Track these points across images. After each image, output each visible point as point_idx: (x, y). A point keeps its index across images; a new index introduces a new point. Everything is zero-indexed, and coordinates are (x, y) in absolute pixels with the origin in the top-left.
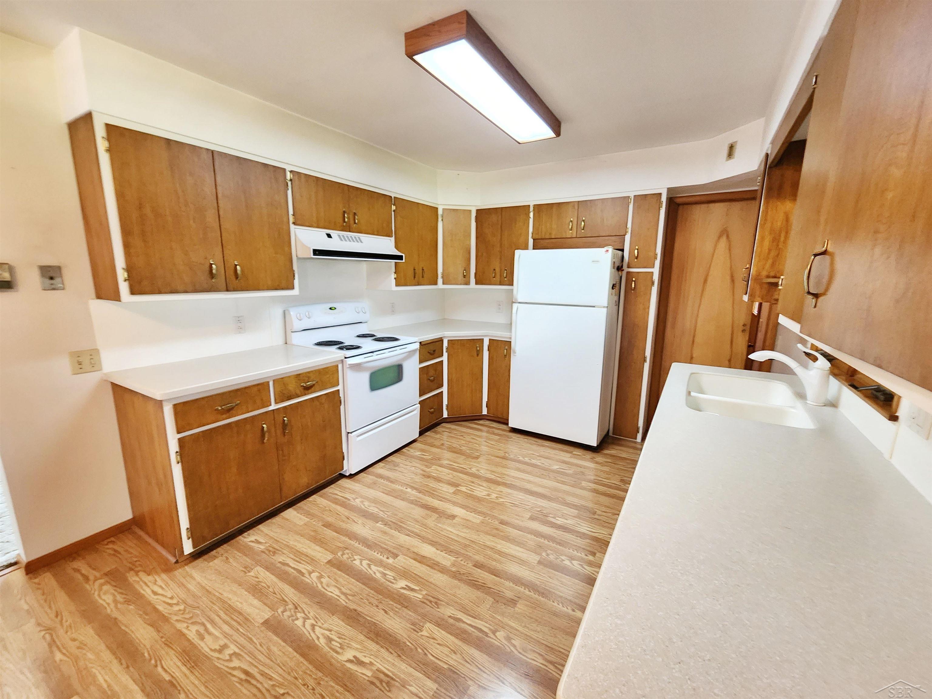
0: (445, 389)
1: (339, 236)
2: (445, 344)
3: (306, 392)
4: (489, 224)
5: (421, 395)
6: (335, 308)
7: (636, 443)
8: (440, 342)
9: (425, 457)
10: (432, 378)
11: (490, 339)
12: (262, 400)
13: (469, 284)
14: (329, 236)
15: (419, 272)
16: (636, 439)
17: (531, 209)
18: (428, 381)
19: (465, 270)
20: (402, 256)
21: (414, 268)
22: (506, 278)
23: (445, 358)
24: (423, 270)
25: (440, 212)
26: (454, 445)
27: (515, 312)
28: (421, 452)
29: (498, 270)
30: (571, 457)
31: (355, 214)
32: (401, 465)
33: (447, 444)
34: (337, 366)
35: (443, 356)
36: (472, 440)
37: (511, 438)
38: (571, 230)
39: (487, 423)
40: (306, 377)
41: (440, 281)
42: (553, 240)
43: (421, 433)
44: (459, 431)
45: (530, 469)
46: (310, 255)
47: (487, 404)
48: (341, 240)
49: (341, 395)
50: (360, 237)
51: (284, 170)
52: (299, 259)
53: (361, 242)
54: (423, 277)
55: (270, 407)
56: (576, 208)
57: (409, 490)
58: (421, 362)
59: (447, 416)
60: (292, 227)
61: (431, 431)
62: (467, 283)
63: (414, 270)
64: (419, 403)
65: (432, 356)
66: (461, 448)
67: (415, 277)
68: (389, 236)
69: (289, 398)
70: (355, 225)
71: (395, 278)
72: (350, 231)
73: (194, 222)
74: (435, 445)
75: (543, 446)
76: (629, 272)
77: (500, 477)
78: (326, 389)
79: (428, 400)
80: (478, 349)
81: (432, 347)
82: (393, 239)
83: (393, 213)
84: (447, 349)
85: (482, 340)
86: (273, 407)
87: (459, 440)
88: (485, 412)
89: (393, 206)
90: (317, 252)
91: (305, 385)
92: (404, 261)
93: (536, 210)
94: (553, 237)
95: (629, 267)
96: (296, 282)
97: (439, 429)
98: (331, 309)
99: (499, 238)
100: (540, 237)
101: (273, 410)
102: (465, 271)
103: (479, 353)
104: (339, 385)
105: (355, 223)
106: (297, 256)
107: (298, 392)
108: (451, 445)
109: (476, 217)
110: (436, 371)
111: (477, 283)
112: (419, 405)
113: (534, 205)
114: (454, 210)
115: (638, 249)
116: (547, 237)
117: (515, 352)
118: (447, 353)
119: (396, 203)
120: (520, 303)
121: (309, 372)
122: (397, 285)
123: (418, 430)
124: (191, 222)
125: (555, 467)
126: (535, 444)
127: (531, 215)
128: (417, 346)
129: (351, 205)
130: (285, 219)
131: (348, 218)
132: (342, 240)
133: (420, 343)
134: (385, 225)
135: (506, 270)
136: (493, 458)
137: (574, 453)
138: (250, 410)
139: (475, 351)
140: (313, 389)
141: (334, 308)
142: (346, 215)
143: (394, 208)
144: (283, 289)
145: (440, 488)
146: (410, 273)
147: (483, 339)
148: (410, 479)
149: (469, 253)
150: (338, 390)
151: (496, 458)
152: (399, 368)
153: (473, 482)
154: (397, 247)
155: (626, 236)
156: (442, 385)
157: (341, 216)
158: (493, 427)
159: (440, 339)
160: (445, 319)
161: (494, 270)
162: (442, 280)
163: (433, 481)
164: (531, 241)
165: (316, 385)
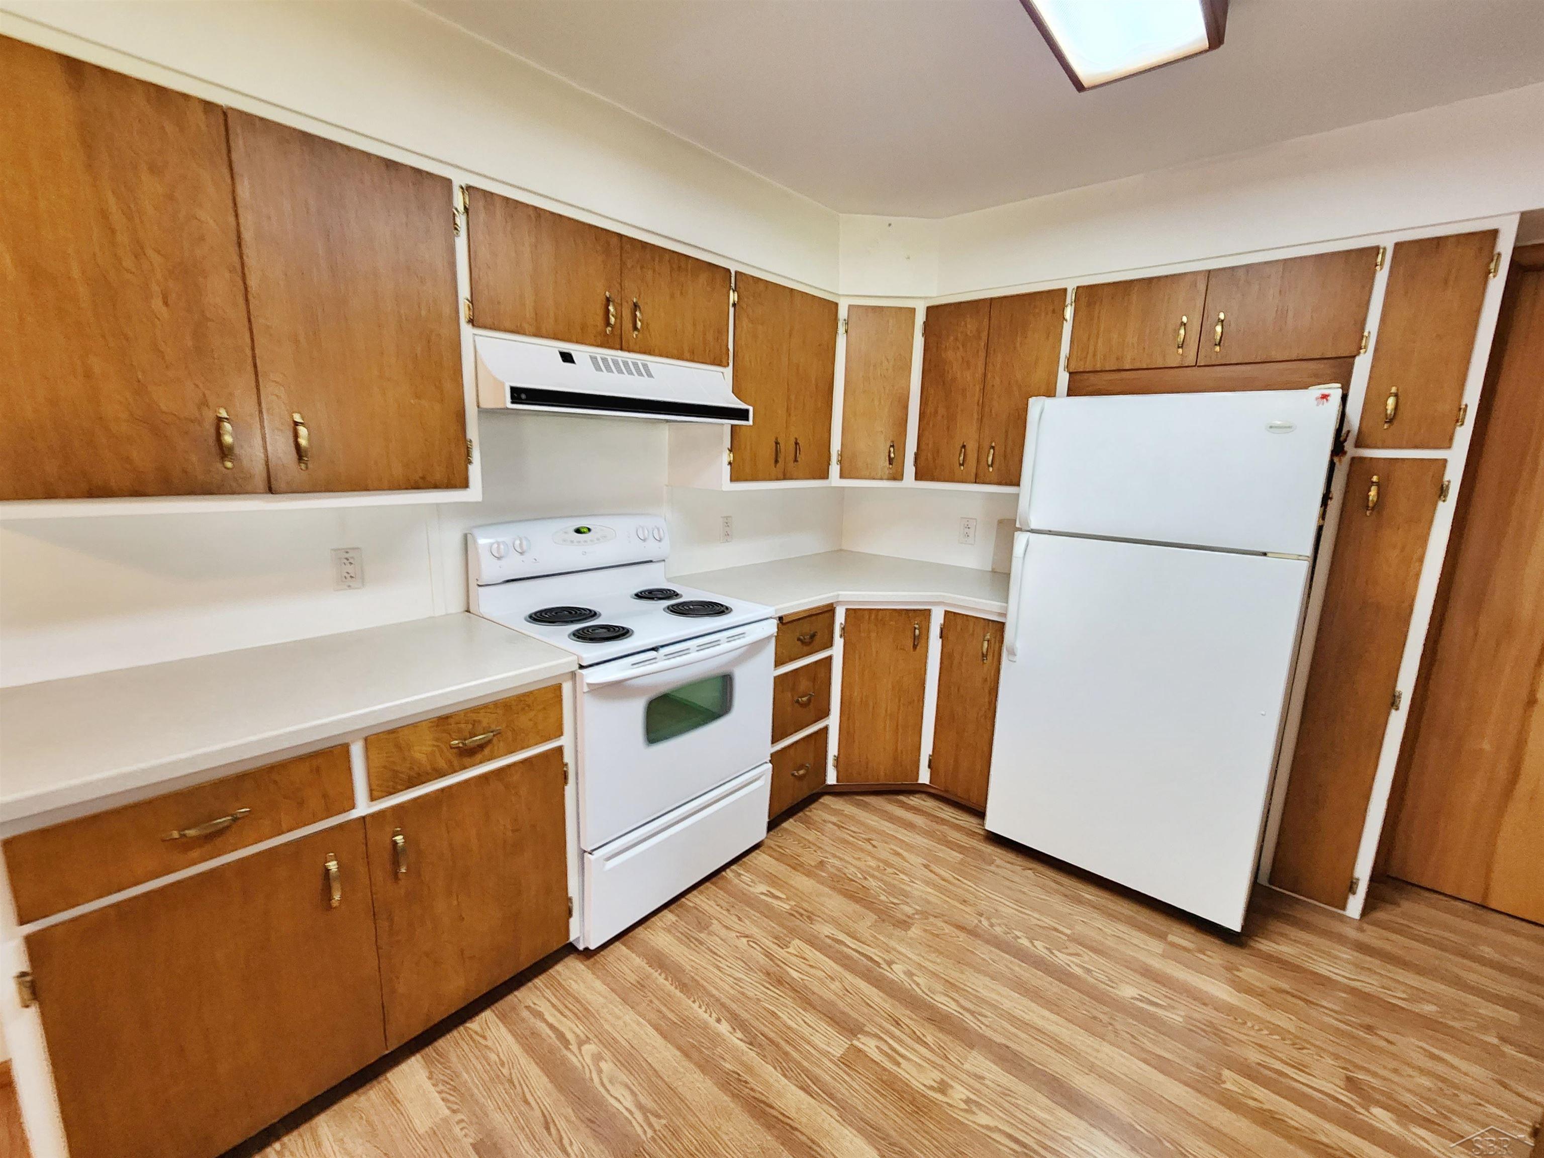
0: (833, 722)
1: (594, 359)
2: (840, 617)
3: (466, 761)
4: (956, 339)
5: (774, 741)
6: (589, 530)
7: (1343, 919)
8: (831, 613)
9: (775, 902)
10: (804, 699)
11: (946, 612)
12: (325, 796)
13: (902, 479)
14: (567, 358)
15: (787, 448)
16: (1344, 907)
17: (1070, 297)
18: (797, 705)
19: (893, 446)
20: (747, 411)
21: (777, 439)
22: (992, 466)
23: (837, 651)
24: (796, 443)
25: (843, 313)
26: (850, 871)
27: (1021, 555)
28: (769, 885)
29: (972, 446)
30: (1164, 956)
31: (636, 306)
32: (716, 926)
33: (833, 866)
34: (558, 688)
35: (831, 645)
36: (894, 859)
37: (992, 862)
38: (1181, 346)
39: (929, 804)
40: (467, 722)
41: (835, 469)
42: (1124, 374)
43: (773, 825)
44: (863, 824)
45: (1052, 987)
46: (505, 403)
47: (930, 761)
48: (598, 369)
49: (568, 758)
50: (649, 364)
51: (447, 183)
52: (483, 412)
53: (650, 375)
54: (796, 460)
55: (353, 811)
56: (1202, 288)
57: (724, 1028)
58: (778, 663)
59: (835, 783)
60: (467, 331)
61: (795, 817)
62: (897, 476)
63: (777, 443)
64: (770, 761)
65: (806, 649)
66: (865, 883)
67: (776, 461)
68: (719, 362)
69: (411, 784)
70: (636, 333)
71: (730, 463)
72: (621, 349)
73: (166, 303)
74: (801, 865)
75: (1080, 901)
76: (1362, 459)
77: (972, 1013)
78: (523, 748)
79: (792, 751)
80: (917, 632)
81: (807, 628)
82: (729, 371)
83: (731, 310)
84: (843, 629)
85: (926, 614)
86: (363, 807)
87: (861, 855)
88: (924, 777)
89: (731, 292)
90: (519, 395)
91: (461, 745)
92: (750, 422)
93: (1084, 301)
94: (1127, 368)
95: (1358, 444)
96: (475, 471)
97: (816, 812)
98: (578, 531)
99: (981, 370)
100: (1089, 368)
101: (364, 818)
102: (892, 449)
103: (919, 641)
104: (561, 734)
105: (635, 328)
106: (478, 407)
107: (442, 764)
108: (839, 870)
109: (926, 324)
110: (814, 680)
111: (918, 477)
112: (770, 765)
113: (1078, 287)
114: (874, 308)
115: (1396, 395)
116: (1111, 365)
117: (1012, 653)
118: (842, 640)
119: (740, 284)
120: (1033, 531)
121: (476, 710)
122: (734, 478)
123: (766, 820)
124: (157, 303)
125: (1128, 992)
126: (1057, 891)
127: (1069, 313)
128: (771, 628)
129: (626, 283)
130: (447, 310)
131: (619, 317)
132: (600, 369)
133: (781, 619)
134: (710, 337)
135: (993, 448)
136: (948, 929)
137: (1171, 938)
138: (284, 826)
139: (909, 634)
140: (487, 751)
141: (585, 530)
142: (611, 308)
143: (733, 297)
144: (436, 486)
145: (806, 1031)
146: (766, 452)
147: (929, 610)
148: (730, 980)
149: (906, 407)
150: (560, 750)
151: (958, 933)
152: (725, 682)
153: (897, 1023)
154: (737, 391)
155: (1357, 359)
156: (825, 713)
157: (601, 312)
158: (943, 821)
159: (830, 608)
160: (841, 550)
161: (964, 446)
162: (839, 467)
163: (789, 1002)
164: (1063, 379)
165: (495, 740)
